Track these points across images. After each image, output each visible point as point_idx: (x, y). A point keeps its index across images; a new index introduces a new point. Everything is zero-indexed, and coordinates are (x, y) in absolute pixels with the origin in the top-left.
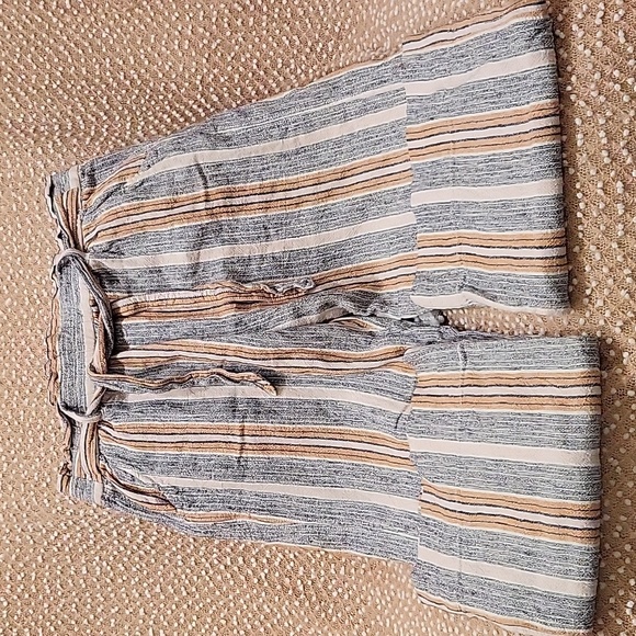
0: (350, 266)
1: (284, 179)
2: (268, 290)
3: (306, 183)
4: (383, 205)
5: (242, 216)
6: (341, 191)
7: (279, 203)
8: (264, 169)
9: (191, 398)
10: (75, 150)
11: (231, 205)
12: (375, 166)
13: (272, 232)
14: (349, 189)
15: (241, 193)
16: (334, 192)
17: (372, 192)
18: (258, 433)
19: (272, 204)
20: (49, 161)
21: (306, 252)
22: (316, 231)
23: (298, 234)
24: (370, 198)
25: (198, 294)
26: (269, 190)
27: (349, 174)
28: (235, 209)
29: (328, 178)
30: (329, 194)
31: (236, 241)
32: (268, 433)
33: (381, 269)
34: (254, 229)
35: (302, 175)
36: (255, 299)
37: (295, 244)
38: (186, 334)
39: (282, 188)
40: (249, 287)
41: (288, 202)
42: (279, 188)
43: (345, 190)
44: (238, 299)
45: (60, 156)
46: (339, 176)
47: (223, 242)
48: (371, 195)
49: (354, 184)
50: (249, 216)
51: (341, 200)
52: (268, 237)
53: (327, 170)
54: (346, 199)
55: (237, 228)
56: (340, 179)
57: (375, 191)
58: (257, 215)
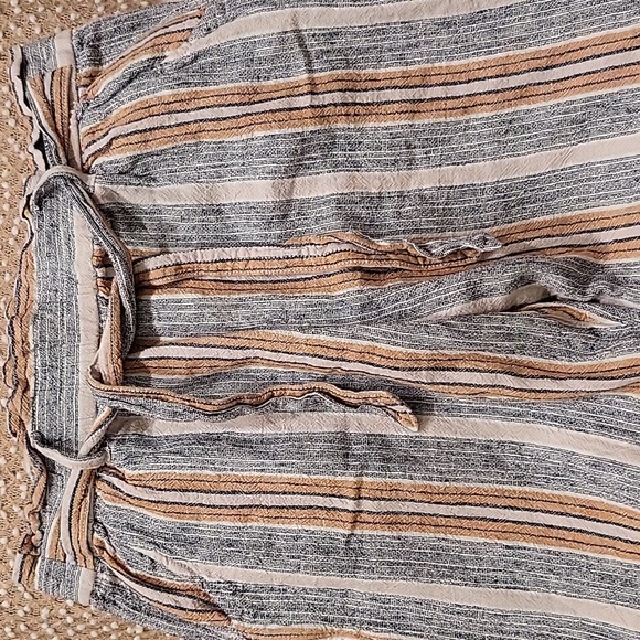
0: (550, 217)
1: (444, 64)
2: (416, 251)
3: (482, 74)
4: (624, 115)
5: (370, 124)
6: (542, 89)
7: (434, 105)
8: (410, 46)
9: (268, 431)
10: (59, 9)
11: (355, 104)
12: (614, 47)
13: (419, 153)
14: (559, 86)
15: (369, 84)
16: (532, 91)
17: (603, 92)
18: (385, 495)
19: (422, 106)
20: (12, 27)
21: (474, 190)
22: (495, 155)
23: (463, 159)
24: (600, 104)
25: (293, 252)
26: (417, 81)
27: (562, 60)
28: (361, 110)
29: (524, 66)
30: (522, 94)
31: (357, 166)
32: (401, 495)
33: (608, 223)
34: (391, 146)
35: (476, 59)
36: (396, 265)
37: (457, 176)
38: (268, 321)
39: (440, 79)
40: (384, 243)
41: (450, 104)
42: (435, 80)
43: (551, 87)
44: (366, 264)
45: (32, 18)
46: (543, 63)
47: (336, 165)
48: (600, 97)
49: (568, 78)
50: (383, 124)
51: (543, 104)
52: (411, 162)
53: (522, 51)
54: (551, 102)
55: (360, 143)
56: (545, 69)
57: (610, 91)
58: (397, 123)
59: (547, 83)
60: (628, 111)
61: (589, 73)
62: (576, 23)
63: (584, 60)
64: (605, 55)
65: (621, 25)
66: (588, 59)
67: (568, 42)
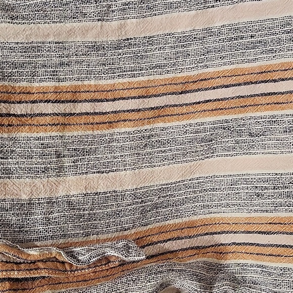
0: (177, 221)
1: (92, 82)
2: (64, 257)
3: (126, 94)
5: (23, 134)
6: (177, 110)
7: (83, 120)
8: (62, 64)
11: (9, 115)
13: (67, 162)
14: (191, 109)
15: (23, 97)
16: (169, 111)
17: (229, 117)
19: (73, 120)
21: (116, 196)
22: (135, 166)
23: (104, 169)
24: (226, 127)
26: (68, 96)
27: (195, 87)
28: (14, 120)
29: (162, 90)
30: (159, 113)
34: (42, 155)
35: (121, 80)
36: (44, 273)
37: (102, 183)
40: (34, 253)
41: (97, 119)
42: (84, 96)
43: (184, 110)
44: (15, 275)
46: (179, 88)
48: (227, 121)
49: (199, 103)
50: (35, 135)
51: (177, 123)
52: (60, 170)
53: (162, 77)
54: (185, 122)
55: (12, 151)
56: (181, 93)
57: (235, 116)
58: (48, 134)
59: (181, 105)
60: (251, 135)
61: (219, 100)
62: (209, 56)
63: (214, 88)
64: (233, 85)
65: (249, 61)
66: (217, 87)
67: (200, 72)
